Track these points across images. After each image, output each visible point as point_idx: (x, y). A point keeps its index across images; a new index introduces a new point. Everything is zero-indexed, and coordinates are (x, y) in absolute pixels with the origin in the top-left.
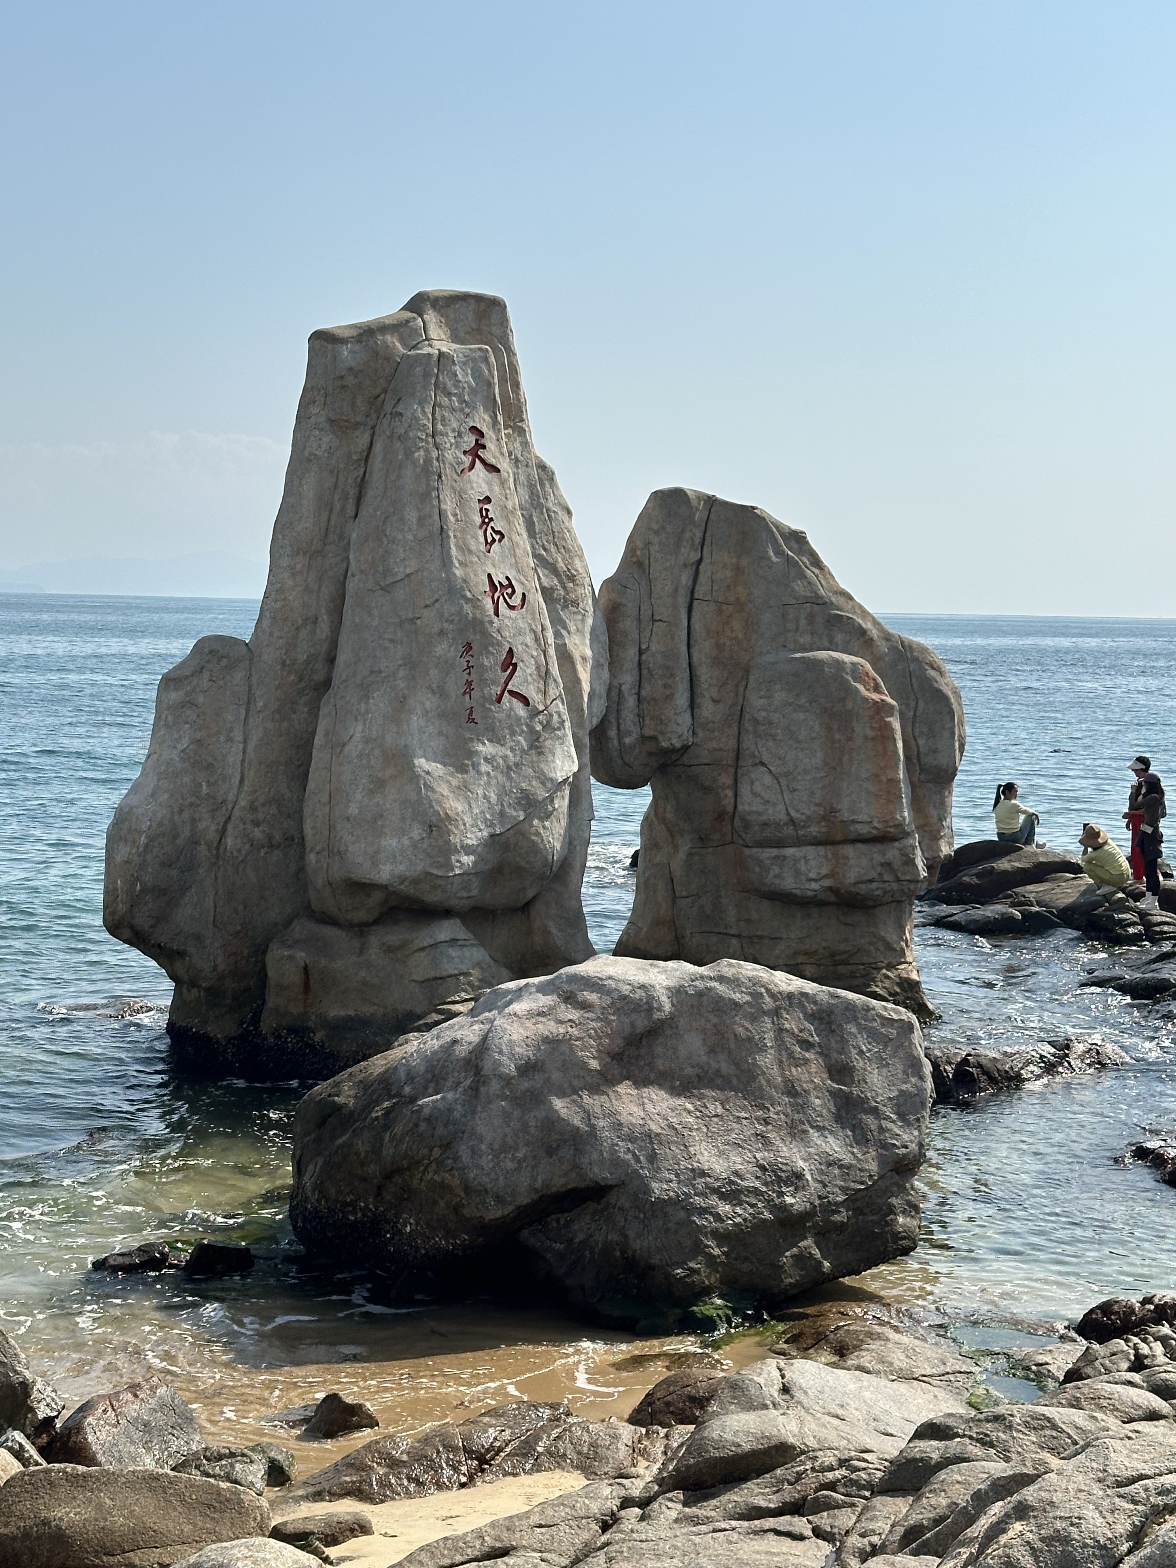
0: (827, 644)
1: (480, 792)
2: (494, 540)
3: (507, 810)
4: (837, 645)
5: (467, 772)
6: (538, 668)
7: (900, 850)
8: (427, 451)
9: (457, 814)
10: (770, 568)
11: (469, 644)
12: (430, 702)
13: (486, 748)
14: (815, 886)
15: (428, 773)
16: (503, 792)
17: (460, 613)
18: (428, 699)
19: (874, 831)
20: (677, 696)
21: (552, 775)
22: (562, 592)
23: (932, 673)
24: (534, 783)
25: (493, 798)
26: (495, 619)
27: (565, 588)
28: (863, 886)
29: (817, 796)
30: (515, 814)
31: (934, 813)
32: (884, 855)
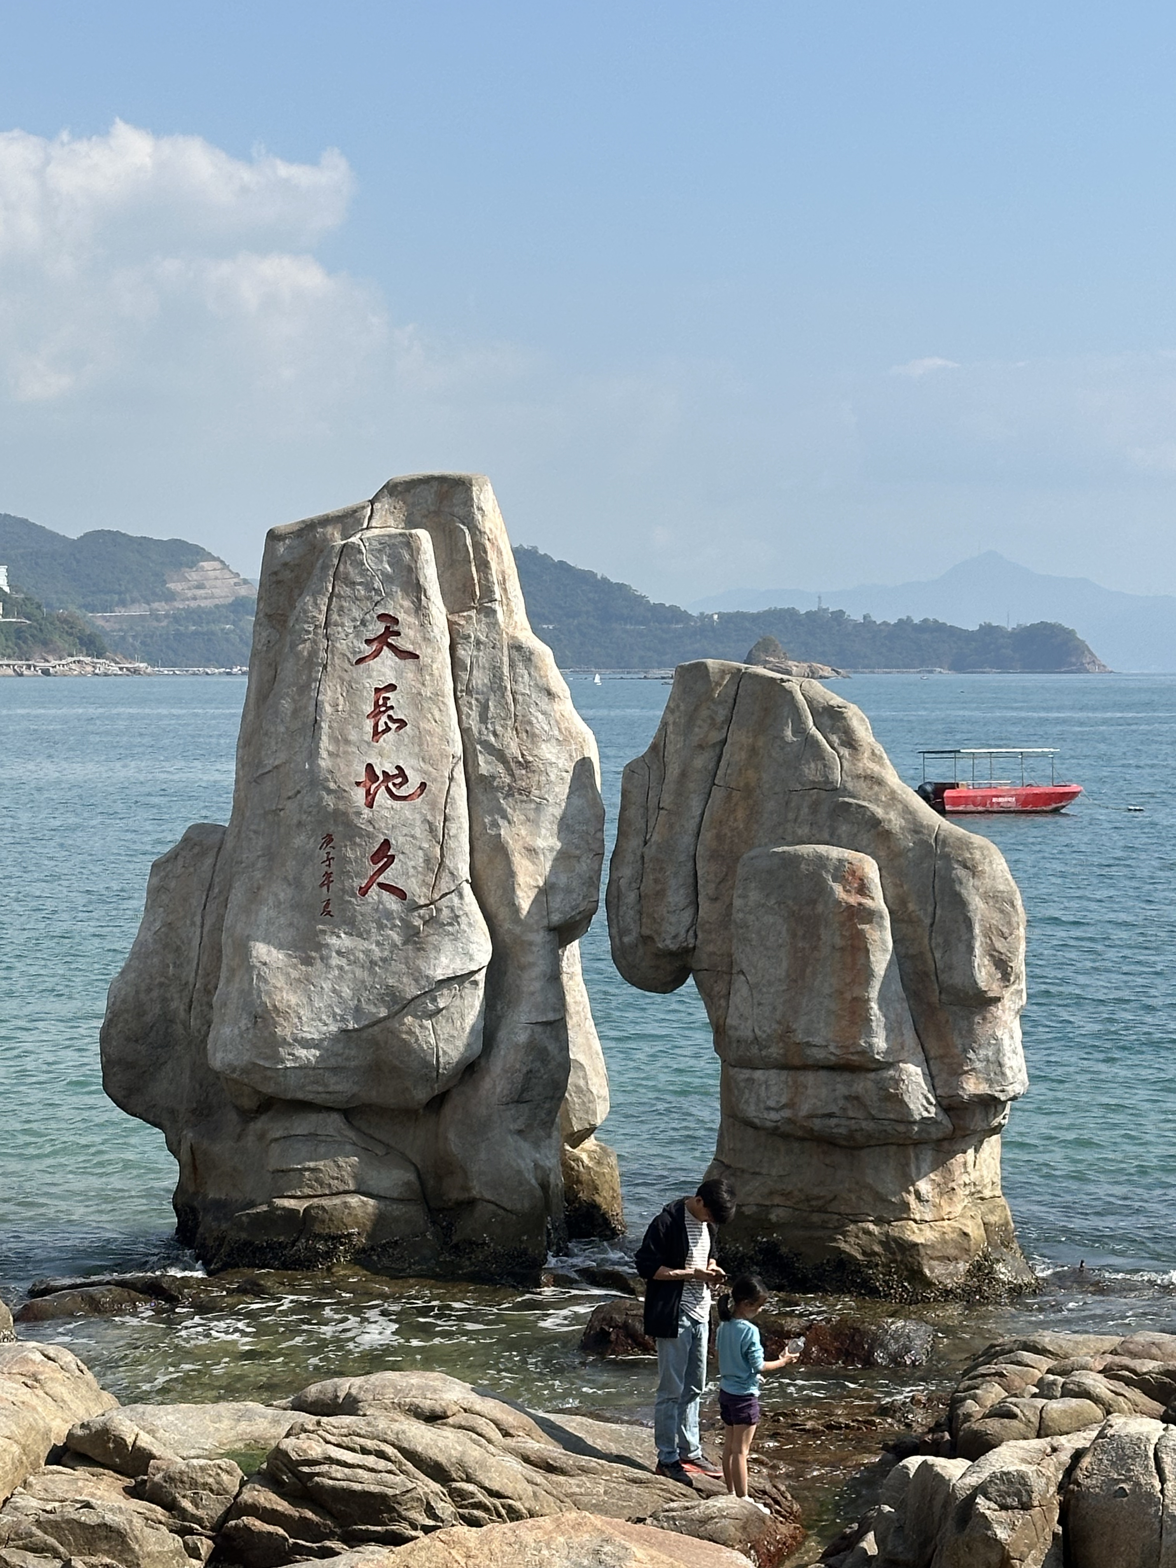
0: (826, 836)
1: (327, 986)
2: (388, 729)
3: (364, 1005)
4: (839, 837)
5: (312, 965)
6: (427, 861)
7: (877, 1082)
8: (315, 642)
9: (289, 1007)
10: (782, 748)
11: (329, 835)
12: (284, 893)
13: (341, 941)
14: (774, 1116)
15: (265, 964)
16: (360, 987)
17: (319, 804)
18: (283, 890)
19: (833, 1058)
20: (669, 893)
21: (430, 973)
22: (508, 780)
23: (960, 872)
24: (405, 980)
25: (347, 992)
26: (366, 811)
27: (512, 775)
28: (817, 1121)
29: (778, 1012)
30: (374, 1011)
31: (959, 1042)
32: (851, 1086)
